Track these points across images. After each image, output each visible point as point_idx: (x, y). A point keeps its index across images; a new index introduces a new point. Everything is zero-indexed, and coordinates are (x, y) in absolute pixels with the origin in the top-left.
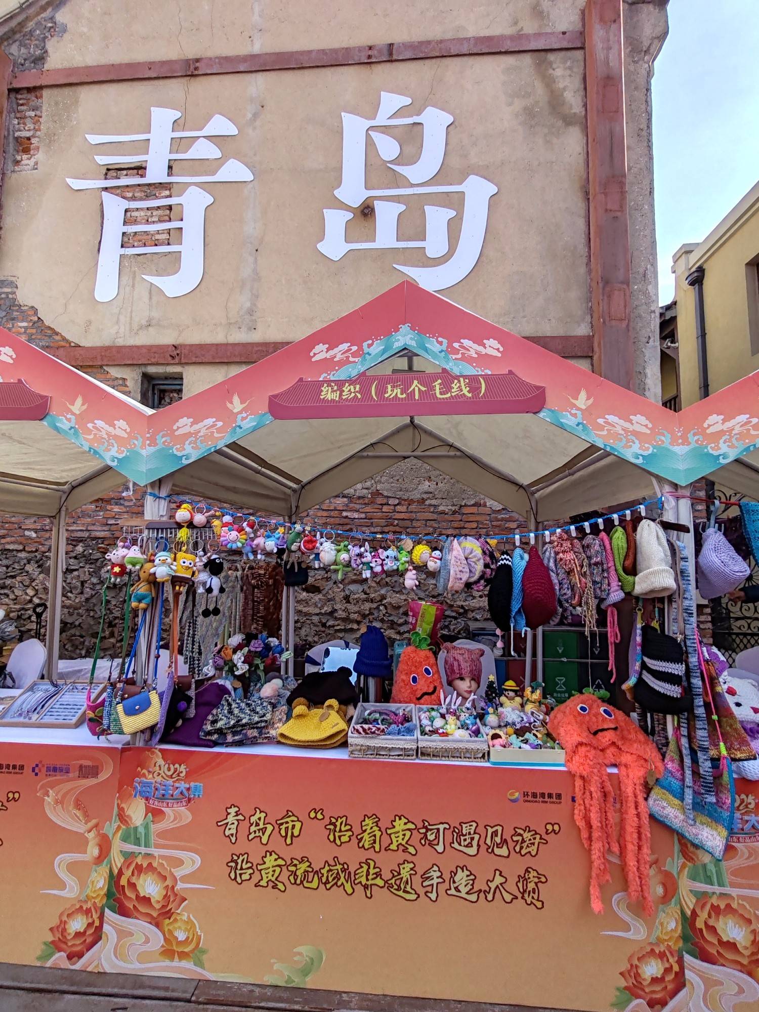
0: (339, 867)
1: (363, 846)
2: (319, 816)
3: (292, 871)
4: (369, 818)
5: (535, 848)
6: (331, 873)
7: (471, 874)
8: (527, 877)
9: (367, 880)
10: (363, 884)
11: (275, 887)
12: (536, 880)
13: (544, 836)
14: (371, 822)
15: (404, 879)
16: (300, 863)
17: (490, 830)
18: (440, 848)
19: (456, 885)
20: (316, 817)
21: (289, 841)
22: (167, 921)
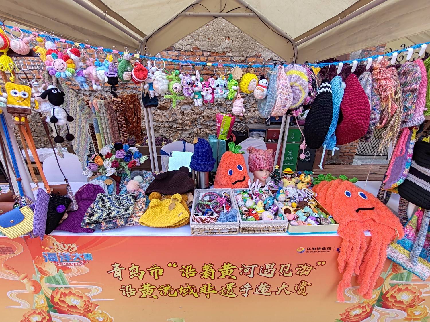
0: (189, 287)
1: (204, 277)
2: (174, 265)
3: (161, 291)
4: (207, 265)
5: (308, 272)
6: (184, 290)
7: (268, 285)
8: (300, 284)
9: (207, 291)
10: (205, 293)
11: (151, 297)
12: (306, 285)
13: (315, 267)
14: (208, 267)
15: (229, 290)
16: (165, 287)
17: (283, 266)
18: (251, 276)
19: (259, 290)
20: (172, 266)
21: (156, 277)
22: (90, 314)
